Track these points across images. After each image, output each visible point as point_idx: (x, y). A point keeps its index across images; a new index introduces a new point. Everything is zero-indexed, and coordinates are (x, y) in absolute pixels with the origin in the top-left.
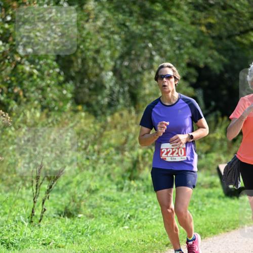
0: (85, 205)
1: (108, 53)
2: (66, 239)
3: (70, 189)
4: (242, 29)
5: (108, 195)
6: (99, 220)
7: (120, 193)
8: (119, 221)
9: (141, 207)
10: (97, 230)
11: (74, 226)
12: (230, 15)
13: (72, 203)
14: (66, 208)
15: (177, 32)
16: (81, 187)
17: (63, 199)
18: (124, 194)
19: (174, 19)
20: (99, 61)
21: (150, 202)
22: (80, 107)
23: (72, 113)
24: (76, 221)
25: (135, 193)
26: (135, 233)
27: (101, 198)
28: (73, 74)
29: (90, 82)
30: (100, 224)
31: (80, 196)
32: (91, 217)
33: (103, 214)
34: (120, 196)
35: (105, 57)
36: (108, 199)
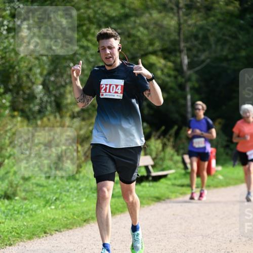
0: (20, 190)
1: (38, 71)
2: (6, 216)
3: (8, 177)
4: (142, 53)
5: (39, 182)
6: (31, 202)
7: (48, 180)
8: (48, 202)
9: (65, 191)
10: (29, 210)
11: (12, 206)
12: (133, 42)
13: (10, 189)
14: (5, 193)
15: (92, 55)
16: (17, 176)
17: (3, 185)
18: (51, 181)
19: (90, 45)
20: (31, 77)
21: (71, 187)
22: (16, 113)
23: (10, 118)
24: (13, 203)
25: (60, 180)
26: (59, 211)
27: (33, 184)
28: (11, 87)
29: (24, 93)
30: (32, 205)
31: (16, 182)
32: (25, 199)
33: (35, 197)
34: (48, 183)
35: (35, 74)
36: (38, 185)
